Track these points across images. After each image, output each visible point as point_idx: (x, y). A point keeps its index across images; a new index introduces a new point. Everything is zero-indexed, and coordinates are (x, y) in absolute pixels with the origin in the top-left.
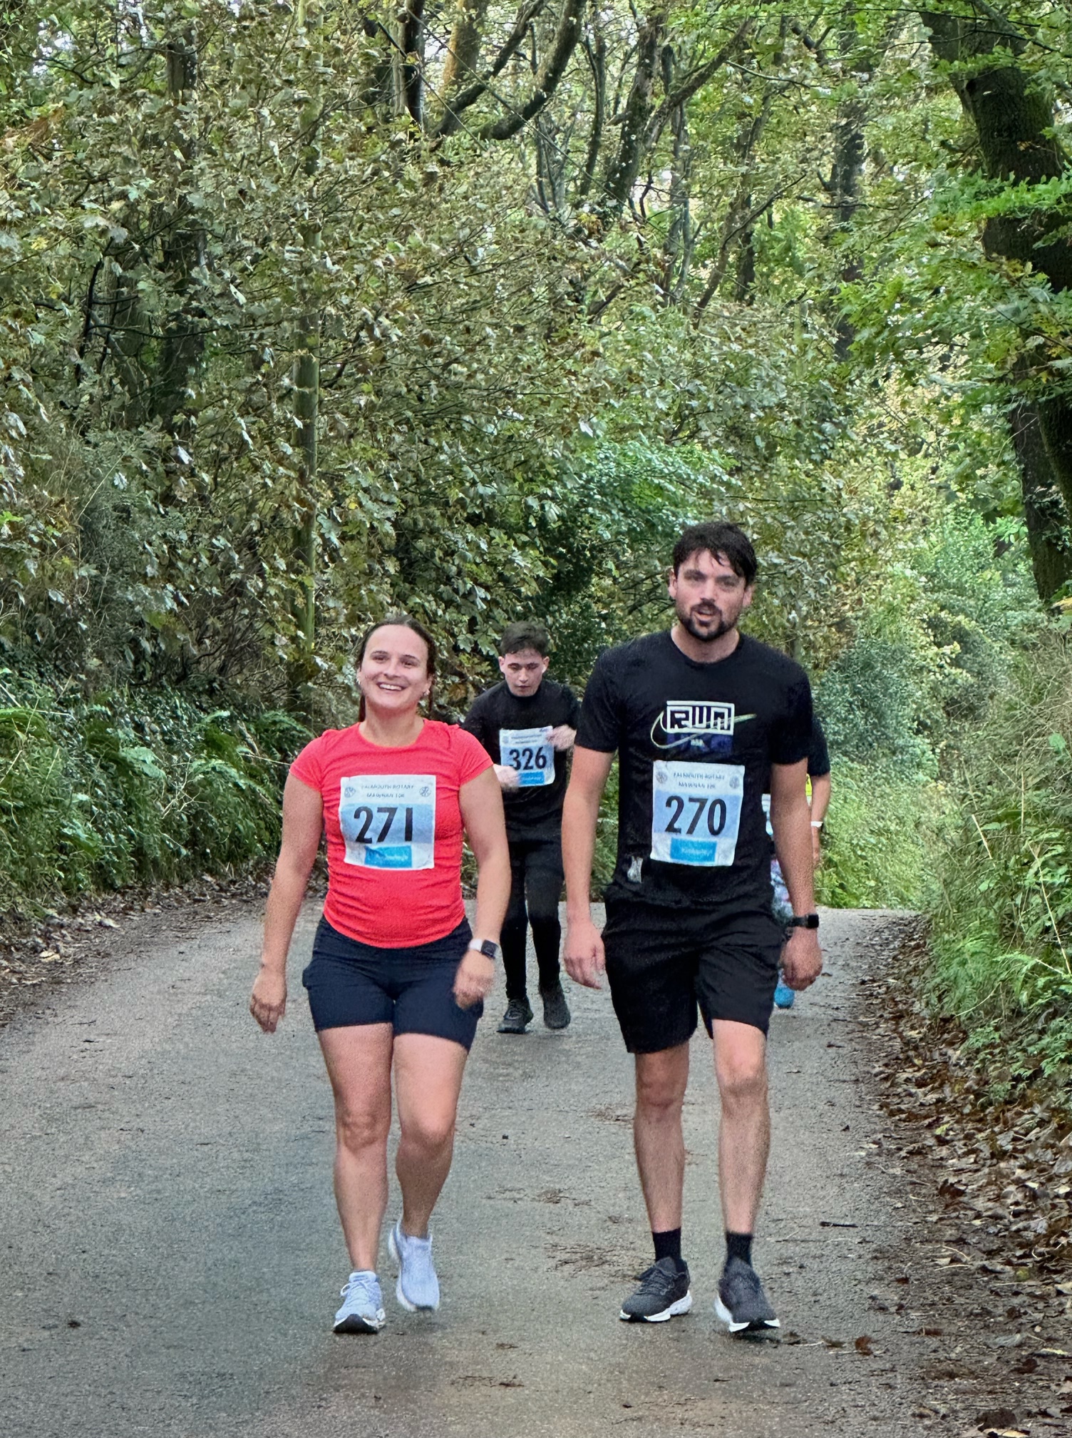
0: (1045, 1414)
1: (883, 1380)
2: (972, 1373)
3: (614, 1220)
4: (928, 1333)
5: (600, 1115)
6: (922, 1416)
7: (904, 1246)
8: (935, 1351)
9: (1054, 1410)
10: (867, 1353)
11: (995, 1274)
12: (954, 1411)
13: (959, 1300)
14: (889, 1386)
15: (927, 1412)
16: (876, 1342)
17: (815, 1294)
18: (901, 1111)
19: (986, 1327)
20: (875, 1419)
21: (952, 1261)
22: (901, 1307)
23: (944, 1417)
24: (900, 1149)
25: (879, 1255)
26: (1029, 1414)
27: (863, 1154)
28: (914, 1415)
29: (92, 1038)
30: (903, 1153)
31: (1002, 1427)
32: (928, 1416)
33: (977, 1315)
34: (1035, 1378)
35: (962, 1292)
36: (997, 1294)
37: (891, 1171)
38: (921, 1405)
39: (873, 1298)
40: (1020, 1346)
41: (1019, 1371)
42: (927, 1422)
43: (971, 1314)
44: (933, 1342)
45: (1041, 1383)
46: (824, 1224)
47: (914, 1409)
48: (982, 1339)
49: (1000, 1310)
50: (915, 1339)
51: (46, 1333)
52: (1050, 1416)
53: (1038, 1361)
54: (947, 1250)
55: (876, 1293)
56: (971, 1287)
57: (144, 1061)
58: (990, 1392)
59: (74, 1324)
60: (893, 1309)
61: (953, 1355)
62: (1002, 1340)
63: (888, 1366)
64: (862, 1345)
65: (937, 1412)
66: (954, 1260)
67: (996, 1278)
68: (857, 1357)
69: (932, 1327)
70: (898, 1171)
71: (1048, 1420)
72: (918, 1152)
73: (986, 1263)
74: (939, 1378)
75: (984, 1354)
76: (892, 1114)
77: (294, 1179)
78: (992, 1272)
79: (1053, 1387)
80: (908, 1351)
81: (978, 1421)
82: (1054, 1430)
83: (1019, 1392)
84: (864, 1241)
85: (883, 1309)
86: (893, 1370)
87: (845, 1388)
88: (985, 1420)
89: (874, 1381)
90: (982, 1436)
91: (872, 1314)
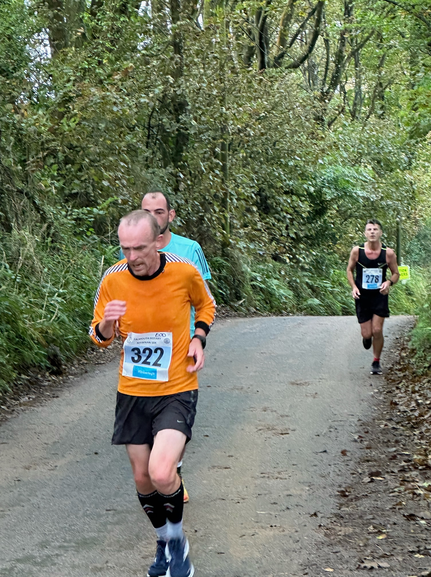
0: (393, 472)
1: (346, 463)
3: (282, 416)
4: (367, 448)
5: (293, 384)
6: (353, 474)
7: (372, 421)
8: (367, 454)
9: (396, 471)
10: (345, 455)
12: (364, 472)
13: (381, 438)
14: (348, 465)
16: (349, 451)
17: (337, 437)
18: (391, 379)
19: (388, 446)
20: (338, 475)
23: (360, 474)
24: (384, 391)
25: (364, 424)
26: (388, 472)
27: (373, 393)
28: (351, 474)
30: (385, 393)
31: (378, 476)
32: (356, 474)
33: (386, 442)
34: (395, 461)
36: (395, 436)
38: (355, 471)
40: (395, 451)
41: (391, 459)
42: (354, 476)
43: (384, 442)
44: (369, 450)
45: (396, 463)
47: (352, 472)
48: (384, 449)
49: (394, 441)
50: (362, 450)
51: (86, 457)
52: (395, 473)
53: (398, 456)
54: (385, 422)
56: (388, 434)
58: (379, 466)
59: (96, 453)
61: (372, 455)
62: (390, 450)
63: (350, 459)
64: (344, 453)
65: (358, 472)
66: (386, 425)
67: (397, 431)
68: (340, 456)
69: (369, 446)
70: (381, 398)
71: (393, 474)
72: (390, 392)
73: (395, 426)
74: (364, 462)
75: (382, 454)
76: (388, 380)
78: (396, 429)
79: (399, 464)
80: (358, 454)
81: (369, 474)
82: (394, 477)
83: (388, 465)
84: (359, 420)
87: (333, 466)
88: (371, 475)
89: (343, 464)
90: (369, 480)
91: (352, 443)
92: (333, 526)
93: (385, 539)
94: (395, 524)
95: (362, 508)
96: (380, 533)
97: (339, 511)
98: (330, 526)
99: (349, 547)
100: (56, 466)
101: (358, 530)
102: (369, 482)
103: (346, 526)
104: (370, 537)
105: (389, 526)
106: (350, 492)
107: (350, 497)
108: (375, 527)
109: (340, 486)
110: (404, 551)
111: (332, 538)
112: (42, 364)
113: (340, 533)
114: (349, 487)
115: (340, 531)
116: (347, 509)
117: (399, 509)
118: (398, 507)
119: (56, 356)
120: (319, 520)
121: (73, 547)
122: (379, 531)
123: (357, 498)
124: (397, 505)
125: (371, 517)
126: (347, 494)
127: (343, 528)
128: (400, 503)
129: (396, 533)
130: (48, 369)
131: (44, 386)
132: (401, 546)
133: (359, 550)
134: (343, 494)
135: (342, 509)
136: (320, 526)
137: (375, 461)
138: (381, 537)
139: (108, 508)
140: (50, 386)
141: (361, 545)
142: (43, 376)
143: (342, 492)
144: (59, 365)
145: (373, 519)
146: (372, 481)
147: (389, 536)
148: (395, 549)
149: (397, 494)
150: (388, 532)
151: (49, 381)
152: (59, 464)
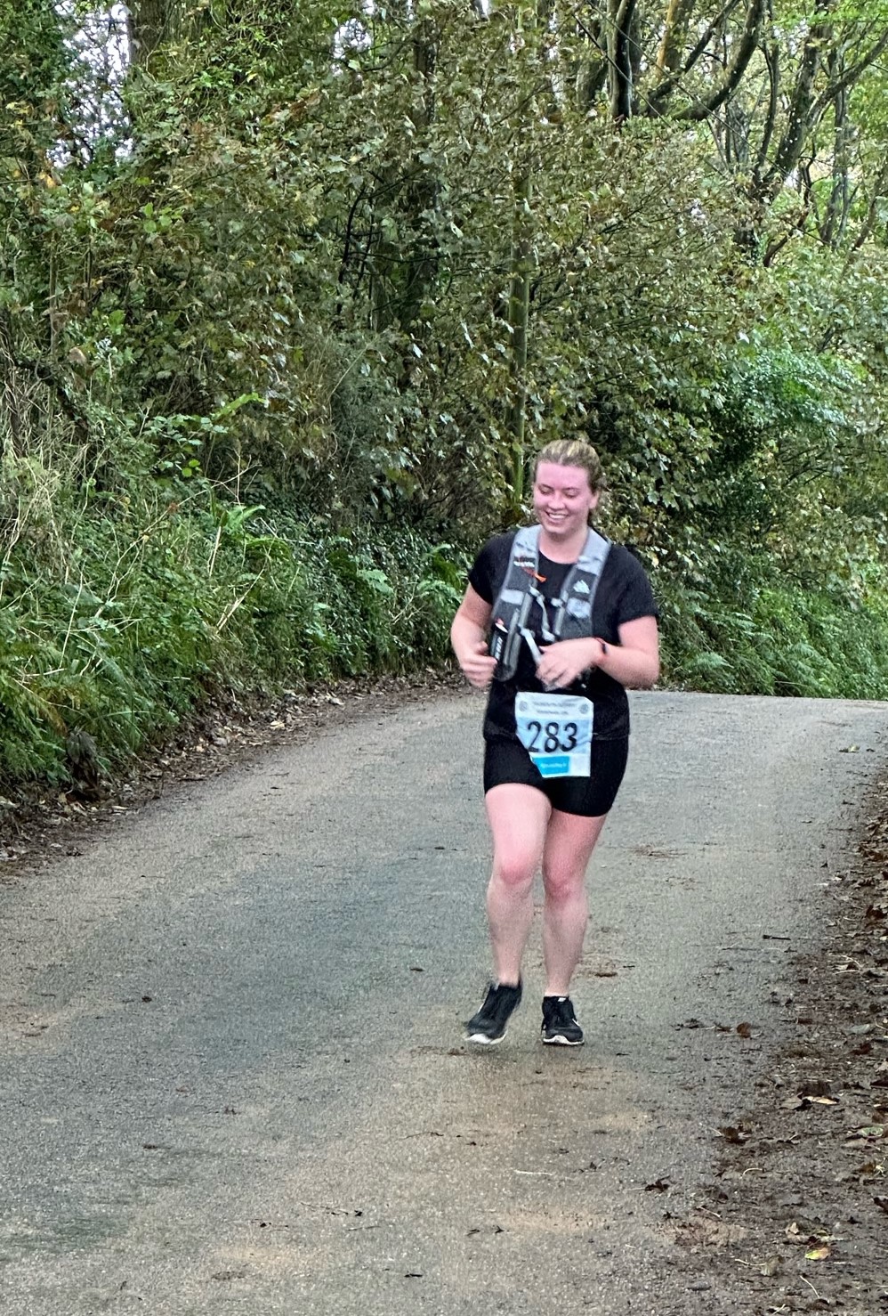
0: (857, 1086)
1: (746, 1057)
2: (818, 1053)
3: (605, 930)
4: (801, 1022)
5: (640, 851)
6: (762, 1085)
7: (819, 955)
8: (799, 1036)
9: (866, 1083)
10: (746, 1036)
11: (876, 978)
12: (789, 1083)
13: (839, 997)
14: (750, 1062)
15: (766, 1082)
16: (758, 1027)
17: (730, 991)
18: (872, 853)
19: (851, 1019)
20: (725, 1087)
21: (848, 968)
22: (789, 1001)
23: (779, 1086)
24: (854, 882)
25: (799, 959)
26: (846, 1086)
27: (826, 885)
28: (756, 1085)
29: (279, 785)
30: (856, 885)
31: (820, 1095)
32: (767, 1086)
33: (848, 1009)
34: (866, 1057)
35: (847, 990)
36: (872, 993)
37: (842, 898)
38: (766, 1078)
39: (774, 994)
40: (868, 1033)
41: (856, 1053)
42: (764, 1090)
43: (842, 1008)
44: (805, 1027)
45: (868, 1062)
46: (765, 937)
47: (759, 1081)
48: (842, 1027)
49: (868, 1006)
50: (789, 1026)
51: (121, 1006)
52: (862, 1088)
53: (875, 1047)
54: (849, 960)
55: (776, 990)
56: (854, 987)
57: (308, 803)
58: (825, 1069)
59: (146, 999)
60: (783, 1004)
61: (812, 1040)
62: (855, 1029)
63: (758, 1046)
64: (743, 1030)
65: (774, 1082)
66: (851, 966)
67: (877, 981)
68: (736, 1038)
69: (805, 1017)
70: (846, 898)
71: (859, 1091)
72: (868, 884)
73: (873, 970)
74: (791, 1057)
75: (837, 1039)
76: (866, 855)
77: (373, 894)
78: (876, 976)
79: (876, 1066)
80: (778, 1036)
81: (799, 1090)
82: (859, 1099)
83: (848, 1068)
84: (789, 950)
85: (776, 1003)
86: (759, 1050)
87: (714, 1063)
88: (805, 1090)
89: (739, 1058)
90: (799, 1103)
91: (766, 1006)
92: (700, 1221)
93: (826, 1259)
94: (852, 1221)
95: (774, 1175)
96: (814, 1243)
97: (718, 1181)
98: (691, 1219)
99: (733, 1277)
100: (43, 1027)
101: (759, 1233)
102: (798, 1109)
103: (731, 1221)
104: (787, 1252)
105: (838, 1225)
106: (749, 1132)
107: (747, 1145)
108: (801, 1228)
109: (726, 1115)
110: (869, 1296)
111: (694, 1250)
112: (52, 774)
113: (713, 1238)
114: (749, 1120)
115: (717, 1232)
116: (738, 1175)
117: (866, 1182)
118: (864, 1177)
119: (85, 756)
120: (667, 1202)
121: (49, 1240)
122: (812, 1239)
123: (765, 1149)
124: (862, 1170)
125: (795, 1199)
126: (741, 1135)
127: (723, 1227)
128: (870, 1168)
129: (851, 1248)
130: (64, 786)
131: (52, 827)
132: (865, 1281)
133: (757, 1286)
134: (732, 1137)
135: (724, 1176)
136: (668, 1216)
137: (819, 1054)
138: (815, 1255)
139: (152, 1143)
140: (65, 827)
141: (764, 1272)
142: (53, 803)
143: (730, 1131)
144: (93, 779)
145: (800, 1205)
146: (806, 1106)
147: (835, 1253)
148: (848, 1287)
149: (862, 1143)
150: (834, 1243)
151: (65, 815)
152: (52, 1021)
